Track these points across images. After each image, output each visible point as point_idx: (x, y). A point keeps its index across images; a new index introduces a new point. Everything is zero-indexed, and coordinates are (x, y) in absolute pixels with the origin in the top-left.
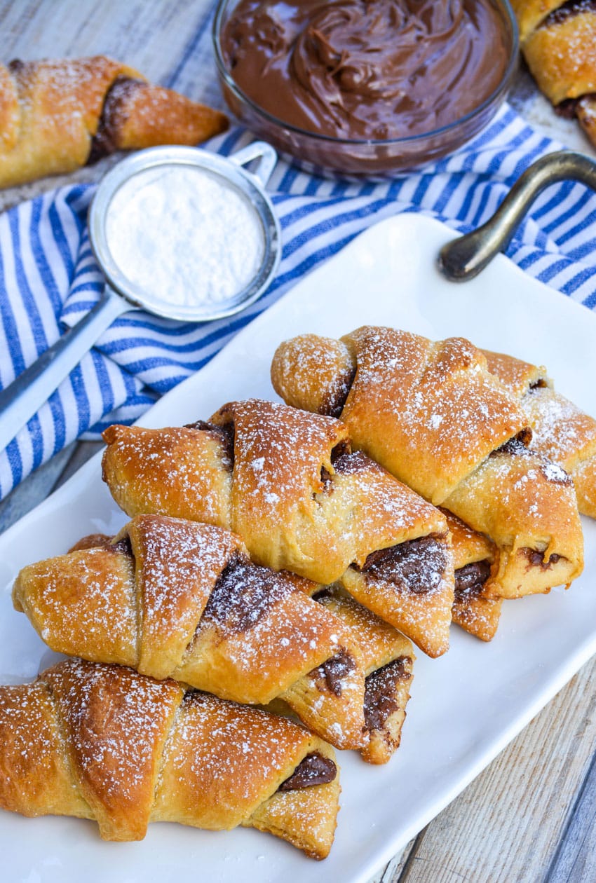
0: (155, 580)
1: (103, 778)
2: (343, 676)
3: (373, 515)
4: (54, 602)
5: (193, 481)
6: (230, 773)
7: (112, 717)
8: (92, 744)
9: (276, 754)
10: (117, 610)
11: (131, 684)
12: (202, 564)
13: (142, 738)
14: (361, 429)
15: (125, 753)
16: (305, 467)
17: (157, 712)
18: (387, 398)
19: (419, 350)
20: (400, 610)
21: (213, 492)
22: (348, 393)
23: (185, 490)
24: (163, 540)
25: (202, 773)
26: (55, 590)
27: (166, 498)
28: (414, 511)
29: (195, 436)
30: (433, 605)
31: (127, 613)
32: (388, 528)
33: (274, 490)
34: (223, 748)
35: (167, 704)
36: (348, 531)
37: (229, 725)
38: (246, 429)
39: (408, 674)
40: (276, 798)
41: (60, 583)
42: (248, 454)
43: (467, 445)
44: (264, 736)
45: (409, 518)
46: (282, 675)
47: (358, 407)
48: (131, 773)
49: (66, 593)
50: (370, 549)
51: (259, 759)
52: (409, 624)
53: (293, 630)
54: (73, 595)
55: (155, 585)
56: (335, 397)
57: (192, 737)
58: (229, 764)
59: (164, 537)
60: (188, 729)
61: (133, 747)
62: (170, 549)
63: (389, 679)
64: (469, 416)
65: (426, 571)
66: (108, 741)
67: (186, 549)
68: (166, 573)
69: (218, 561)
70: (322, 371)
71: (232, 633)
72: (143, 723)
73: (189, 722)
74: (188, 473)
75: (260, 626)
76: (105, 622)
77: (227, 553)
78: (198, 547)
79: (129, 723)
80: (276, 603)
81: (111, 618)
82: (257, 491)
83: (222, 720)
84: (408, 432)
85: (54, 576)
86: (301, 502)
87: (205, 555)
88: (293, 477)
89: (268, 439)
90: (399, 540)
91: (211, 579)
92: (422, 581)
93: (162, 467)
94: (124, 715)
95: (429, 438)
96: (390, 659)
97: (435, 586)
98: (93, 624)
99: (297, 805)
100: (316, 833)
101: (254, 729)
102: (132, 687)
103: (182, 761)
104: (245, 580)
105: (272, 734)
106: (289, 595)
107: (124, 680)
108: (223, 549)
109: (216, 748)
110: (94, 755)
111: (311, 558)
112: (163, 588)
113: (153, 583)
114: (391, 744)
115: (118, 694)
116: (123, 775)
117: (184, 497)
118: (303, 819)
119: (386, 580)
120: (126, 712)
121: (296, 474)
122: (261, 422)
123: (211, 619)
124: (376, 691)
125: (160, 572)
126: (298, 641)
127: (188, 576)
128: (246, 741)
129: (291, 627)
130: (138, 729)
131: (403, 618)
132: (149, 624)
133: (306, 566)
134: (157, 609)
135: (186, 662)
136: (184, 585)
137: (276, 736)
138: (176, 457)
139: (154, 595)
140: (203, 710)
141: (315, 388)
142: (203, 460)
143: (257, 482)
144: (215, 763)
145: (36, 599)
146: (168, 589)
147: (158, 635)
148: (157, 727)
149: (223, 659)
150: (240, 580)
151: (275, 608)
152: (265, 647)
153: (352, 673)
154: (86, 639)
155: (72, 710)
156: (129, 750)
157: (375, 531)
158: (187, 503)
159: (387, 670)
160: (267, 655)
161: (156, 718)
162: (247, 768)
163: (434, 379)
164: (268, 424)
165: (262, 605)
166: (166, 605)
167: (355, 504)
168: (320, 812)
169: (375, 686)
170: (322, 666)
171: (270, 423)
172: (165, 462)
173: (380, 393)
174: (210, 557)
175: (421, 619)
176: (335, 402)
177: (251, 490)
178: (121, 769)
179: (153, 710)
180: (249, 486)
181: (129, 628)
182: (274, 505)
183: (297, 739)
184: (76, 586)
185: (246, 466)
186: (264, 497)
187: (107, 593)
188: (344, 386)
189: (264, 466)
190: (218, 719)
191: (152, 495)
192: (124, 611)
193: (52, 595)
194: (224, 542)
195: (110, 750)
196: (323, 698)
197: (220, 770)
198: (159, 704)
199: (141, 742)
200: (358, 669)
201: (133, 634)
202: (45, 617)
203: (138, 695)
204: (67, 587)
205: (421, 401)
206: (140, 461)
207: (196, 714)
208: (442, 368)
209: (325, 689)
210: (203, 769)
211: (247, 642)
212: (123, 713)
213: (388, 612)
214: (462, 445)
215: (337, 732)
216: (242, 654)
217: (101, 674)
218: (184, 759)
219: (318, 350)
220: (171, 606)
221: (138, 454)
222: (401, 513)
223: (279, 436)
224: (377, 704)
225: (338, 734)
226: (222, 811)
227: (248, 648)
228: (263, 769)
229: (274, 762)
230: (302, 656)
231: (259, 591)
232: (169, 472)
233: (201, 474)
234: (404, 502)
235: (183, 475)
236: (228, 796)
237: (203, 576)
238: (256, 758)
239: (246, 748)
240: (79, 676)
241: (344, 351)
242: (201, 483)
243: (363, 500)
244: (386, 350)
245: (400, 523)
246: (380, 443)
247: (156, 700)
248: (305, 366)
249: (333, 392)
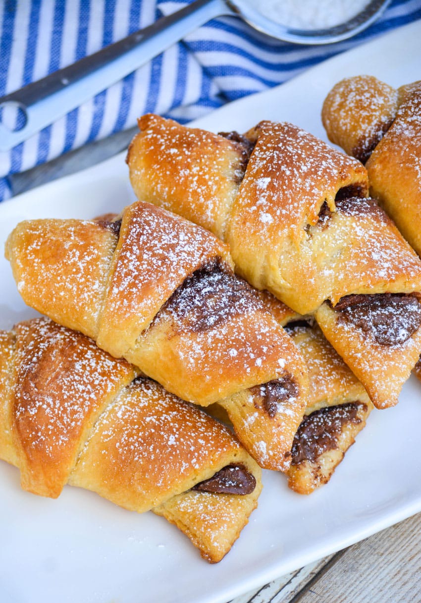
0: (128, 262)
1: (32, 430)
2: (280, 401)
3: (359, 259)
4: (35, 258)
5: (201, 184)
6: (150, 459)
7: (56, 377)
8: (31, 396)
9: (199, 453)
10: (88, 281)
11: (86, 354)
12: (175, 259)
13: (77, 404)
14: (382, 178)
15: (58, 413)
16: (306, 197)
17: (100, 385)
18: (413, 153)
20: (359, 355)
21: (216, 199)
23: (191, 190)
24: (147, 228)
25: (125, 452)
26: (39, 248)
27: (172, 193)
28: (401, 266)
29: (218, 143)
30: (393, 359)
31: (96, 287)
32: (369, 275)
33: (270, 211)
34: (151, 434)
35: (112, 381)
36: (330, 268)
37: (164, 415)
38: (264, 148)
39: (358, 419)
40: (190, 495)
41: (46, 242)
42: (257, 171)
44: (193, 435)
45: (394, 271)
46: (222, 382)
47: (383, 156)
48: (58, 433)
49: (48, 253)
50: (346, 291)
51: (181, 453)
52: (364, 371)
53: (245, 344)
54: (53, 256)
55: (126, 267)
56: (369, 142)
57: (126, 417)
58: (151, 450)
59: (149, 225)
60: (125, 408)
61: (67, 410)
62: (151, 238)
63: (337, 418)
65: (395, 326)
66: (46, 398)
67: (166, 242)
68: (140, 258)
69: (192, 261)
70: (365, 114)
71: (186, 331)
72: (83, 391)
73: (129, 402)
74: (199, 175)
75: (215, 332)
76: (75, 289)
77: (204, 256)
78: (178, 243)
79: (71, 387)
80: (238, 315)
81: (81, 286)
82: (254, 208)
83: (160, 410)
85: (42, 235)
86: (292, 229)
87: (181, 252)
88: (292, 203)
89: (280, 162)
90: (380, 290)
91: (179, 275)
92: (388, 334)
93: (177, 163)
94: (68, 379)
96: (343, 401)
97: (401, 342)
98: (64, 288)
99: (206, 507)
100: (213, 536)
101: (186, 426)
102: (86, 356)
103: (110, 436)
104: (215, 286)
105: (202, 435)
106: (253, 312)
107: (81, 347)
108: (201, 251)
109: (145, 433)
110: (29, 407)
111: (288, 285)
112: (132, 271)
113: (125, 264)
114: (319, 478)
115: (69, 359)
116: (50, 433)
117: (189, 196)
118: (205, 521)
119: (355, 324)
120: (71, 377)
121: (296, 201)
122: (280, 145)
123: (172, 312)
124: (320, 426)
125: (134, 257)
126: (246, 355)
127: (158, 266)
128: (174, 434)
129: (243, 341)
130: (77, 395)
131: (359, 364)
132: (111, 302)
133: (284, 291)
134: (121, 289)
135: (139, 347)
136: (152, 274)
137: (205, 438)
138: (193, 157)
139: (123, 275)
140: (146, 395)
141: (354, 128)
142: (216, 167)
143: (257, 200)
144: (139, 446)
145: (21, 251)
146: (136, 273)
147: (117, 313)
148: (95, 398)
149: (172, 353)
150: (211, 284)
151: (234, 319)
152: (213, 352)
153: (292, 400)
154: (54, 300)
155: (24, 361)
156: (62, 411)
157: (356, 274)
158: (189, 202)
159: (338, 410)
160: (213, 359)
161: (97, 389)
162: (167, 459)
164: (286, 148)
165: (222, 313)
166: (130, 288)
167: (345, 245)
168: (224, 519)
169: (322, 421)
170: (265, 385)
171: (288, 148)
172: (181, 160)
173: (408, 147)
174: (186, 255)
175: (376, 368)
177: (250, 205)
178: (50, 427)
179: (97, 382)
180: (249, 201)
181: (94, 300)
182: (267, 225)
183: (223, 446)
184: (58, 250)
185: (252, 182)
186: (259, 215)
187: (83, 263)
188: (380, 133)
189: (268, 187)
190: (157, 408)
191: (162, 187)
192: (94, 284)
193: (35, 251)
194: (205, 246)
195: (45, 406)
196: (256, 414)
197: (142, 454)
198: (105, 378)
199: (76, 407)
200: (299, 397)
201: (96, 307)
202: (24, 270)
203: (89, 365)
204: (50, 248)
206: (161, 152)
207: (137, 398)
209: (260, 407)
210: (126, 448)
211: (199, 343)
212: (68, 376)
213: (349, 354)
215: (262, 449)
216: (190, 352)
217: (63, 337)
218: (112, 435)
219: (369, 92)
220: (134, 290)
221: (161, 145)
222: (386, 265)
223: (292, 162)
224: (317, 438)
225: (262, 453)
226: (134, 492)
227: (198, 348)
228: (182, 464)
229: (194, 460)
230: (246, 369)
231: (224, 299)
232: (181, 169)
233: (210, 179)
234: (394, 255)
235: (193, 176)
236: (142, 480)
237: (173, 270)
238: (178, 452)
239: (172, 441)
240: (42, 333)
241: (393, 99)
242: (208, 187)
243: (355, 243)
245: (382, 273)
246: (395, 195)
247: (103, 374)
248: (352, 105)
249: (369, 136)
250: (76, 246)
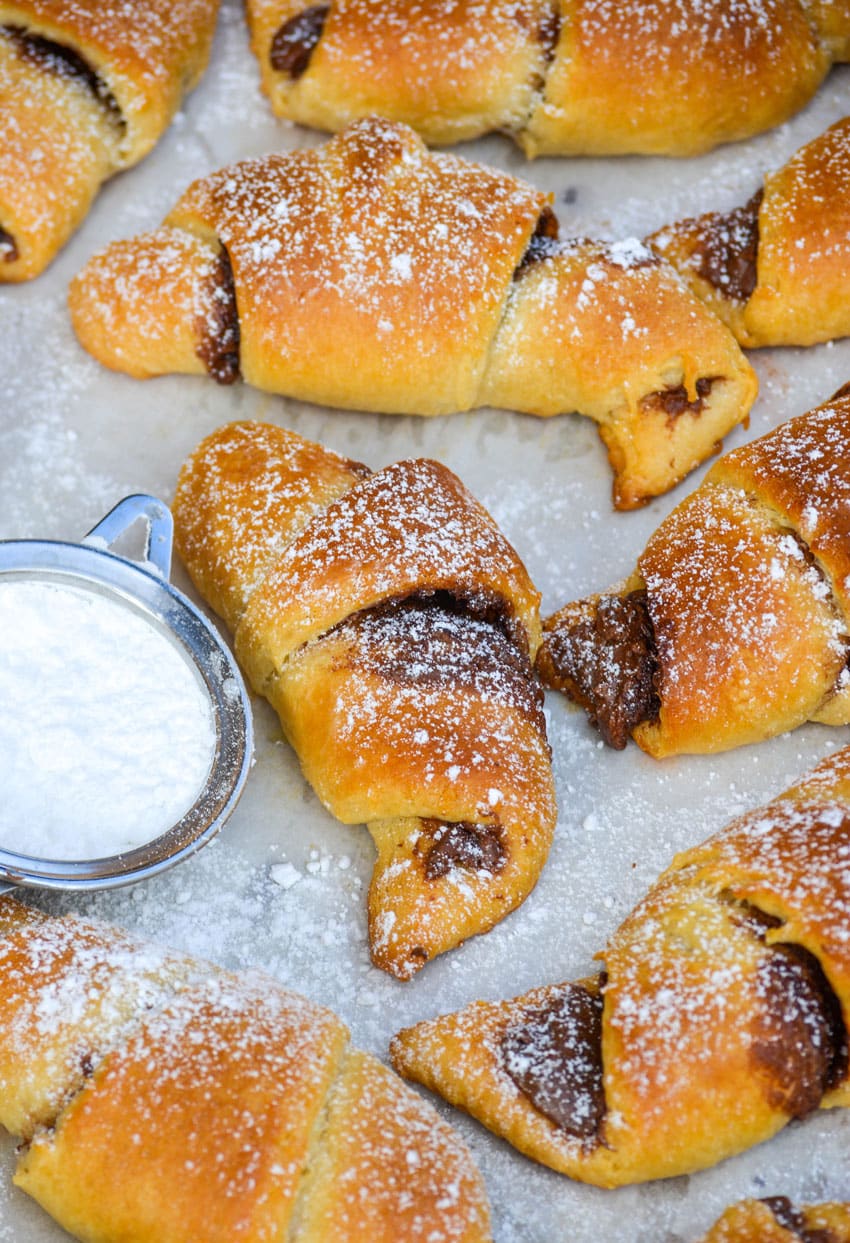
18: (304, 270)
19: (309, 169)
22: (233, 301)
43: (471, 279)
56: (214, 318)
64: (450, 231)
84: (367, 307)
95: (405, 300)
141: (172, 321)
163: (361, 202)
173: (288, 269)
176: (219, 326)
188: (219, 292)
205: (361, 247)
208: (365, 177)
214: (465, 282)
244: (259, 195)
249: (207, 311)
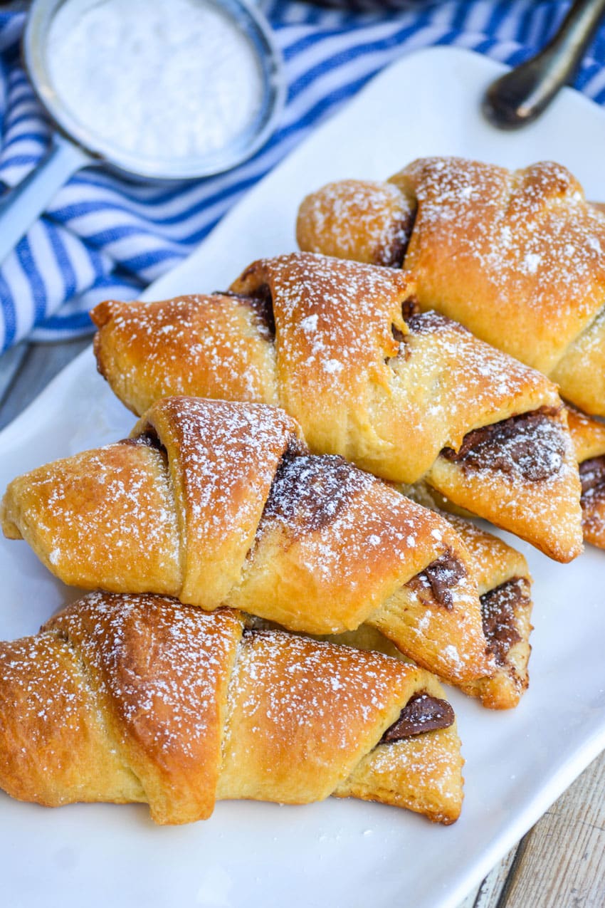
0: (199, 468)
1: (155, 731)
2: (451, 586)
3: (467, 381)
4: (64, 512)
5: (224, 355)
6: (319, 717)
7: (156, 653)
8: (136, 688)
9: (375, 689)
10: (151, 513)
11: (174, 615)
12: (257, 444)
13: (199, 677)
14: (432, 284)
15: (180, 697)
16: (371, 324)
17: (214, 645)
18: (464, 238)
19: (498, 176)
20: (514, 503)
21: (252, 367)
22: (407, 243)
23: (215, 368)
24: (201, 418)
25: (282, 720)
26: (63, 497)
27: (190, 380)
28: (519, 375)
29: (218, 302)
30: (557, 494)
31: (164, 517)
32: (488, 396)
33: (335, 355)
34: (306, 686)
35: (225, 636)
36: (436, 404)
37: (308, 659)
38: (287, 284)
39: (526, 598)
40: (381, 750)
41: (69, 487)
42: (294, 313)
43: (576, 291)
44: (357, 669)
45: (514, 383)
46: (374, 584)
47: (425, 255)
48: (190, 722)
49: (80, 499)
50: (467, 425)
51: (354, 696)
52: (529, 520)
53: (383, 525)
54: (88, 500)
55: (200, 474)
56: (391, 250)
57: (263, 675)
58: (316, 705)
59: (202, 415)
60: (257, 666)
61: (189, 689)
62: (213, 428)
63: (505, 603)
64: (575, 253)
65: (542, 453)
66: (156, 684)
67: (234, 427)
68: (212, 457)
69: (276, 441)
71: (304, 532)
72: (198, 659)
73: (256, 658)
74: (216, 346)
75: (339, 522)
76: (136, 531)
77: (286, 431)
78: (249, 424)
79: (180, 659)
80: (356, 493)
81: (143, 524)
82: (312, 359)
83: (299, 654)
84: (496, 279)
85: (59, 480)
86: (372, 368)
87: (259, 433)
88: (358, 336)
89: (319, 292)
90: (503, 413)
91: (271, 462)
92: (539, 464)
93: (181, 342)
94: (172, 650)
95: (525, 287)
97: (556, 470)
98: (120, 536)
99: (411, 756)
100: (440, 786)
101: (342, 662)
102: (176, 618)
103: (254, 707)
104: (312, 467)
105: (367, 666)
106: (370, 486)
107: (164, 610)
108: (281, 426)
109: (297, 687)
110: (139, 702)
111: (390, 444)
112: (210, 477)
113: (196, 471)
114: (519, 682)
115: (159, 627)
116: (180, 726)
117: (215, 377)
118: (420, 772)
119: (491, 467)
120: (175, 647)
121: (361, 333)
122: (306, 273)
123: (275, 516)
125: (204, 458)
126: (392, 538)
127: (241, 459)
128: (334, 675)
129: (379, 521)
131: (519, 513)
132: (196, 526)
133: (384, 456)
134: (205, 505)
135: (247, 577)
136: (238, 471)
137: (373, 669)
138: (197, 328)
139: (200, 486)
140: (271, 644)
141: (362, 242)
142: (233, 329)
143: (311, 347)
144: (298, 706)
145: (38, 511)
146: (216, 477)
147: (208, 539)
148: (218, 663)
149: (296, 568)
150: (304, 468)
151: (355, 500)
152: (349, 547)
153: (462, 582)
154: (110, 556)
155: (101, 651)
156: (184, 693)
157: (471, 401)
158: (218, 384)
159: (499, 593)
160: (352, 558)
161: (214, 652)
162: (341, 708)
163: (523, 209)
164: (315, 275)
165: (339, 495)
166: (216, 499)
167: (441, 369)
168: (442, 761)
170: (424, 573)
171: (317, 273)
172: (184, 335)
173: (454, 233)
174: (266, 435)
175: (543, 512)
176: (392, 257)
177: (304, 358)
178: (176, 718)
179: (209, 643)
180: (301, 353)
181: (168, 535)
182: (336, 375)
183: (400, 672)
184: (91, 489)
185: (293, 328)
186: (321, 366)
187: (134, 493)
188: (401, 234)
189: (319, 326)
190: (293, 653)
191: (171, 380)
192: (159, 515)
193: (60, 503)
194: (280, 419)
195: (160, 694)
196: (429, 613)
197: (305, 714)
198: (215, 636)
199: (199, 682)
200: (469, 576)
201: (174, 543)
202: (53, 533)
203: (187, 627)
204: (79, 492)
205: (510, 239)
206: (150, 337)
207: (263, 649)
208: (533, 194)
209: (431, 602)
210: (282, 714)
211: (325, 544)
212: (171, 648)
213: (498, 508)
214: (570, 291)
215: (452, 657)
216: (320, 559)
218: (256, 704)
219: (360, 192)
220: (223, 499)
221: (145, 329)
222: (503, 378)
223: (332, 287)
224: (493, 634)
225: (454, 661)
226: (312, 769)
227: (326, 550)
228: (362, 710)
229: (375, 700)
230: (399, 556)
231: (331, 480)
232: (190, 347)
233: (233, 346)
234: (504, 365)
235: (210, 349)
236: (319, 748)
237: (261, 458)
238: (350, 695)
239: (336, 685)
240: (103, 611)
242: (235, 357)
243: (452, 363)
244: (456, 177)
245: (503, 389)
246: (459, 300)
247: (210, 632)
248: (345, 215)
249: (388, 243)
250: (113, 476)
